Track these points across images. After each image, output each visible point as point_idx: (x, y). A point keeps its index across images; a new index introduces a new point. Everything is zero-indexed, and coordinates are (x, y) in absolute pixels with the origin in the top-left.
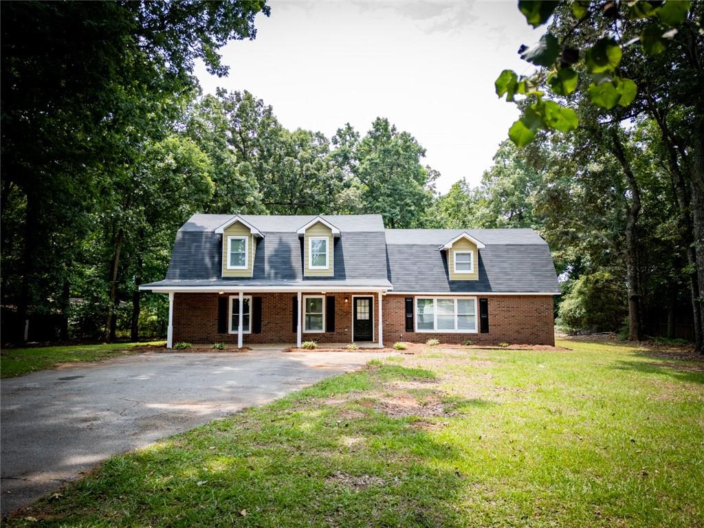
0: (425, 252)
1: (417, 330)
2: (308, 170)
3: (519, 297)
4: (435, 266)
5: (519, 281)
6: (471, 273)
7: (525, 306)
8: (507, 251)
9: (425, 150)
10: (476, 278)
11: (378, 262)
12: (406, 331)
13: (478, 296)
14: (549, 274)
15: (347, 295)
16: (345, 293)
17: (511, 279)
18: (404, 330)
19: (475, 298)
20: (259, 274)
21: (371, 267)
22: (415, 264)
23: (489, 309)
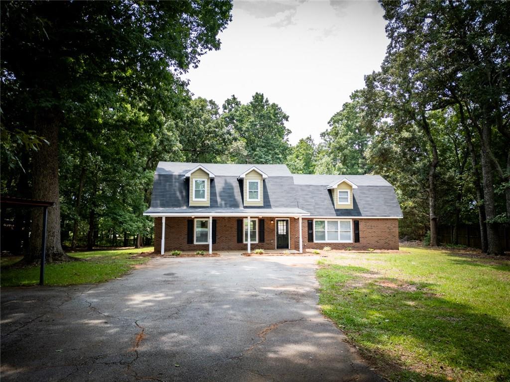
0: (318, 190)
1: (315, 241)
2: (210, 128)
3: (378, 219)
4: (325, 199)
5: (377, 209)
6: (348, 204)
7: (382, 225)
8: (369, 190)
9: (288, 117)
10: (352, 207)
11: (291, 196)
12: (309, 242)
13: (352, 219)
14: (395, 205)
15: (272, 219)
16: (271, 217)
17: (372, 208)
18: (307, 241)
19: (351, 220)
20: (214, 204)
21: (286, 200)
22: (312, 198)
23: (360, 227)
